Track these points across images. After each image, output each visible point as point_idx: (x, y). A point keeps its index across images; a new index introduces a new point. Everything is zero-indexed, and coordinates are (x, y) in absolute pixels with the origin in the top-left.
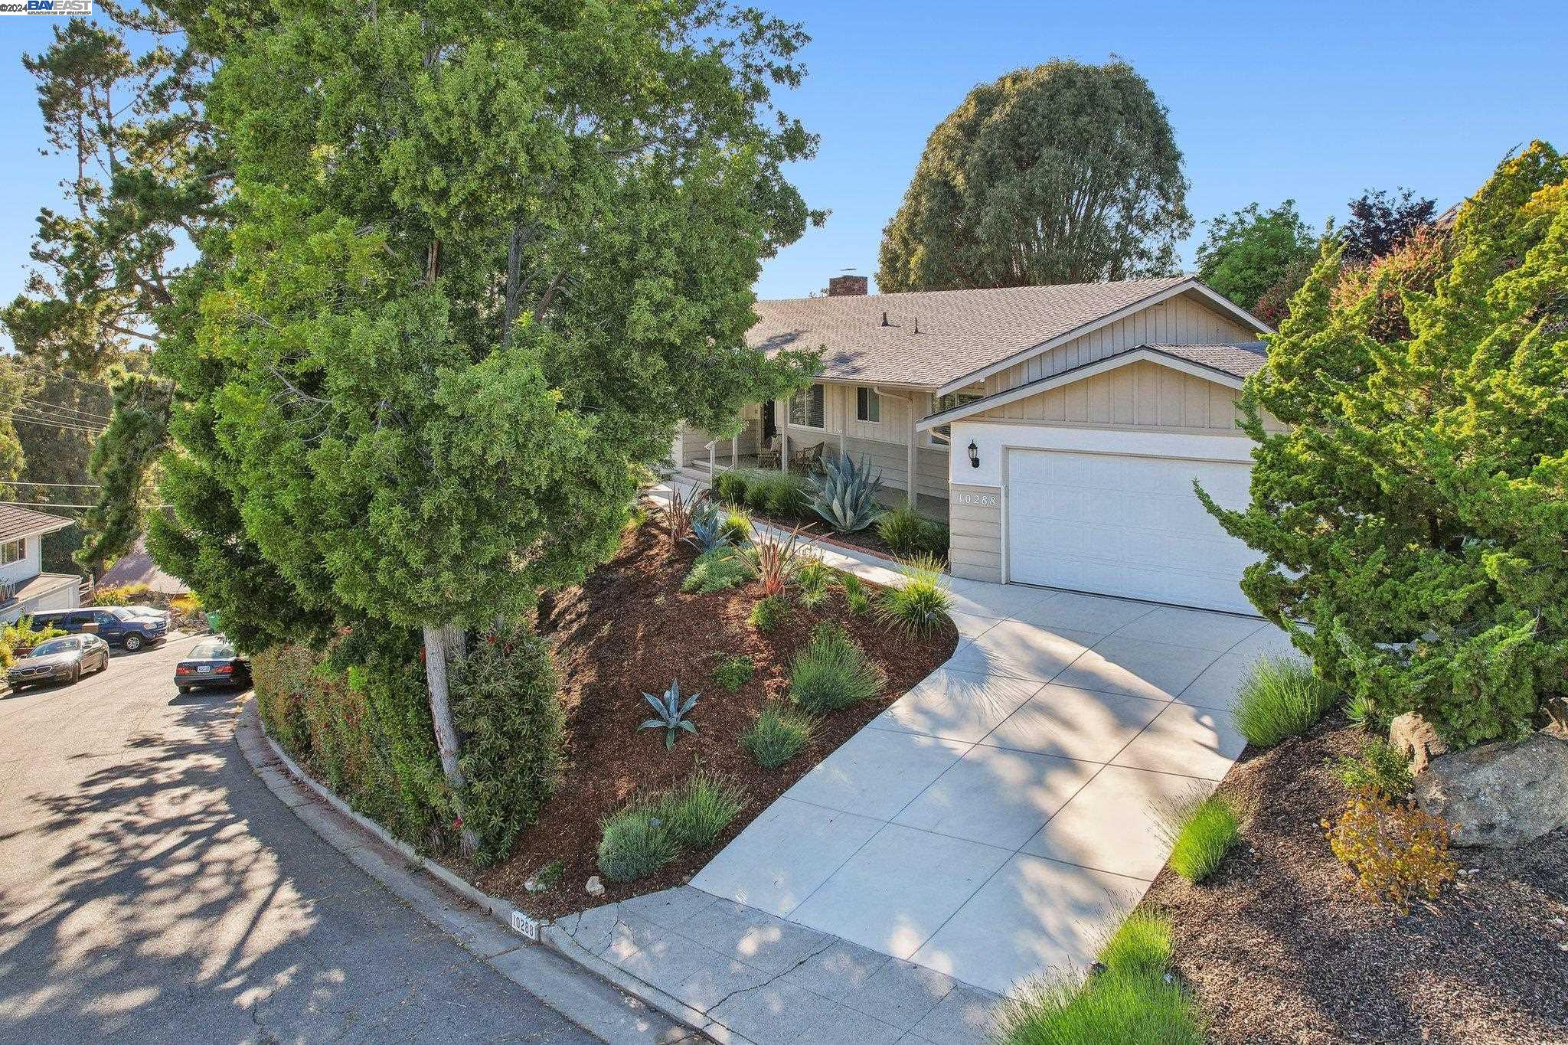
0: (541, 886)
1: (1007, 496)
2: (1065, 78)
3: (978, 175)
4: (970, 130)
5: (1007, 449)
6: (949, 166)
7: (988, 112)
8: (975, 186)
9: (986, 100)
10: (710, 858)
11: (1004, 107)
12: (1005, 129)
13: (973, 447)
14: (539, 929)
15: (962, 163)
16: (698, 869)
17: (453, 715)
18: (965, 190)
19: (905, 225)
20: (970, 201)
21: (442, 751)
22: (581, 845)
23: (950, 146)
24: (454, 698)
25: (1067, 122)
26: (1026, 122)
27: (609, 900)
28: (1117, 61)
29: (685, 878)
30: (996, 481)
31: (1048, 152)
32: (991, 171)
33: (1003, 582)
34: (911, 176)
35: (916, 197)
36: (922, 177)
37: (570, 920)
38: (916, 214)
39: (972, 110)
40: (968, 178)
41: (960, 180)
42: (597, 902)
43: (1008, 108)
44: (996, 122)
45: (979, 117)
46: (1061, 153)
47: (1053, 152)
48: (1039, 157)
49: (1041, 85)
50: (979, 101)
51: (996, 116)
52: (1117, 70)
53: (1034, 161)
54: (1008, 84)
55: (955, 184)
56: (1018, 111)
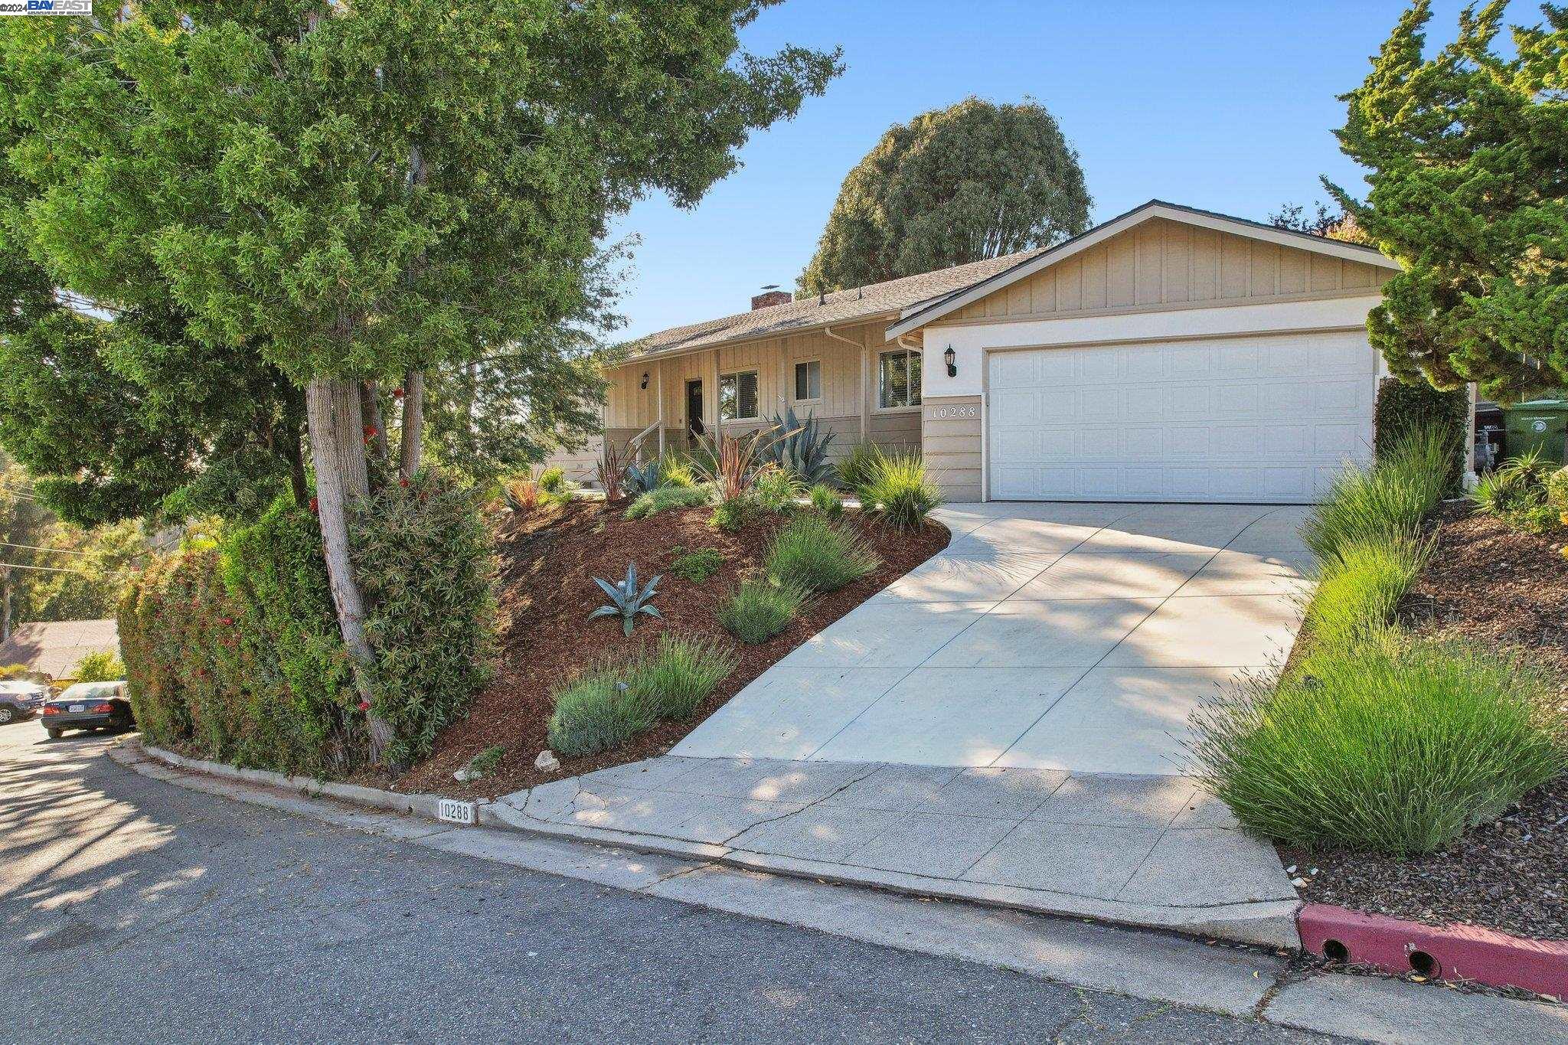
0: (477, 774)
1: (988, 405)
2: (979, 114)
3: (897, 208)
4: (887, 166)
5: (989, 352)
6: (868, 202)
7: (906, 147)
8: (895, 220)
9: (903, 138)
10: (692, 729)
11: (922, 140)
12: (924, 163)
13: (950, 352)
14: (476, 809)
15: (881, 197)
16: (677, 740)
17: (354, 563)
18: (884, 225)
19: (820, 268)
20: (890, 236)
21: (342, 617)
22: (524, 730)
23: (867, 185)
24: (355, 546)
25: (983, 155)
26: (944, 155)
27: (566, 774)
28: (1030, 103)
29: (663, 749)
30: (977, 389)
31: (966, 185)
32: (910, 206)
33: (984, 499)
34: (827, 219)
35: (832, 239)
36: (837, 218)
37: (518, 797)
38: (832, 255)
39: (890, 148)
40: (887, 212)
41: (879, 214)
42: (553, 777)
43: (927, 141)
44: (915, 155)
45: (897, 153)
46: (980, 185)
47: (971, 184)
48: (958, 190)
49: (960, 118)
50: (897, 140)
51: (915, 150)
52: (1031, 110)
53: (951, 194)
54: (926, 121)
55: (874, 220)
56: (936, 144)
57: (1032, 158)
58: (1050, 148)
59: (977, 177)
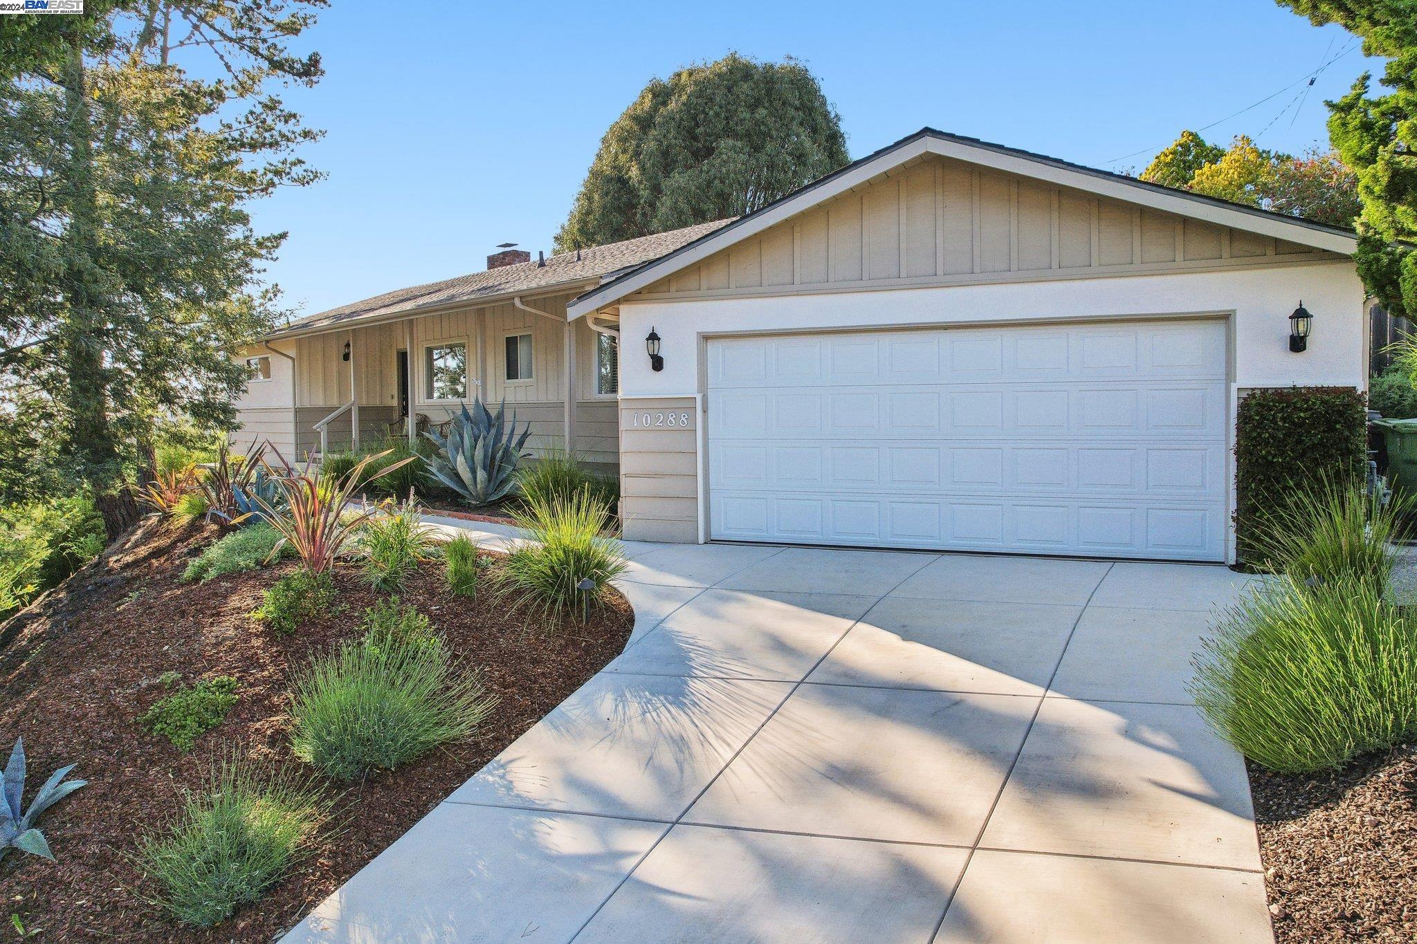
1: (705, 411)
2: (738, 73)
3: (653, 165)
4: (643, 122)
5: (706, 338)
6: (623, 158)
7: (664, 104)
8: (651, 178)
9: (661, 94)
11: (680, 96)
12: (682, 119)
13: (653, 337)
15: (637, 154)
18: (640, 182)
20: (645, 194)
23: (624, 141)
25: (743, 113)
26: (703, 111)
28: (792, 63)
30: (689, 387)
31: (725, 144)
32: (667, 162)
33: (701, 539)
34: (585, 175)
35: (589, 196)
36: (595, 174)
38: (588, 213)
39: (648, 104)
40: (643, 169)
41: (634, 172)
43: (684, 98)
44: (672, 111)
45: (655, 109)
46: (739, 144)
47: (731, 142)
48: (717, 148)
49: (719, 75)
50: (655, 96)
51: (672, 105)
52: (792, 70)
53: (709, 152)
54: (684, 77)
55: (630, 178)
56: (694, 100)
57: (793, 119)
58: (811, 110)
59: (736, 136)
